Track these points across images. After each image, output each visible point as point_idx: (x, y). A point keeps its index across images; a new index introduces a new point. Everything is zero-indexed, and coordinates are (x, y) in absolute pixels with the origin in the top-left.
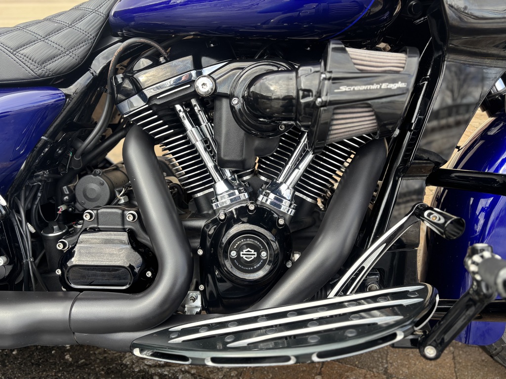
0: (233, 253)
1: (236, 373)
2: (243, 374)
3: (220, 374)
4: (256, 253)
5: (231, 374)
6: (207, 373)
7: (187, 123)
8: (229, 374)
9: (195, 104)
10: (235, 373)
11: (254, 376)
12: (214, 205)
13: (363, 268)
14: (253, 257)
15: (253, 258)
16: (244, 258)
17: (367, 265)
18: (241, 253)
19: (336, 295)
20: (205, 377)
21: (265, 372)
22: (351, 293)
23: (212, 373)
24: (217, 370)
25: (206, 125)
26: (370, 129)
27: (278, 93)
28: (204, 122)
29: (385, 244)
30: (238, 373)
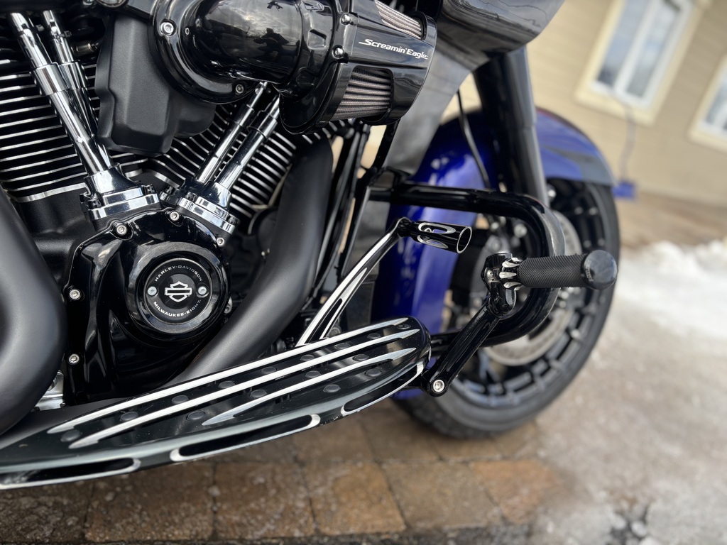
0: (152, 290)
1: (75, 519)
2: (88, 518)
3: (46, 528)
4: (191, 289)
5: (66, 524)
6: (18, 534)
7: (36, 53)
8: (62, 524)
9: (51, 21)
10: (73, 520)
11: (110, 516)
12: (94, 210)
13: (341, 301)
14: (186, 295)
15: (186, 297)
16: (171, 297)
17: (344, 298)
18: (167, 289)
19: (307, 342)
20: (15, 542)
21: (129, 505)
22: (325, 336)
23: (28, 532)
24: (37, 525)
25: (69, 66)
26: (375, 108)
27: (257, 28)
28: (66, 60)
29: (366, 269)
30: (80, 519)
